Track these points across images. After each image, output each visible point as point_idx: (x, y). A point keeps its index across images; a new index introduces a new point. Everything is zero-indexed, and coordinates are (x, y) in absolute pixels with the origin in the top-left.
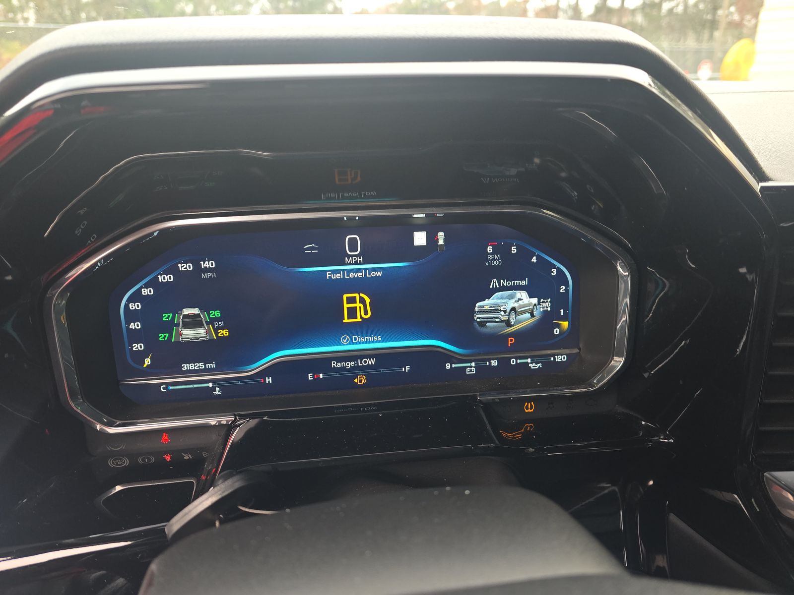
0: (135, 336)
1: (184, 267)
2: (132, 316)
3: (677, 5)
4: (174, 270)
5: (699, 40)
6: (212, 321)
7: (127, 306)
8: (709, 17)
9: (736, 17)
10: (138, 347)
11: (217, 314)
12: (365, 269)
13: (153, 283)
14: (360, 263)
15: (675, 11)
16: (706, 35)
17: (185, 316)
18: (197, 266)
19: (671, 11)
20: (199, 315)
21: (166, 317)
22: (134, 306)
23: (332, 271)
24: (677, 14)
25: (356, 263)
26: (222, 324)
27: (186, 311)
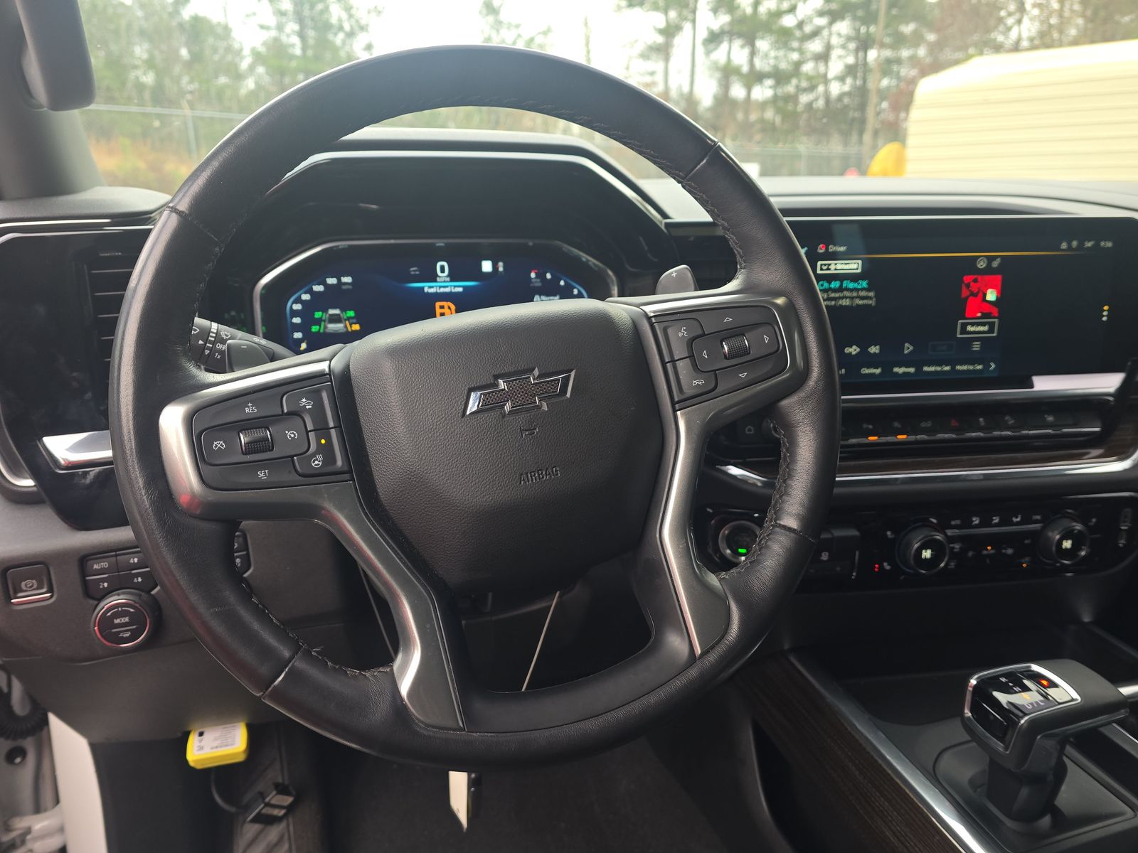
0: (297, 328)
1: (332, 281)
2: (295, 313)
3: (817, 99)
4: (324, 283)
5: (846, 144)
6: (349, 319)
7: (291, 306)
8: (857, 115)
9: (891, 117)
10: (298, 335)
11: (351, 313)
12: (451, 286)
13: (310, 291)
14: (447, 282)
15: (814, 106)
16: (854, 137)
17: (331, 315)
18: (339, 280)
19: (809, 106)
20: (339, 315)
21: (318, 315)
22: (297, 307)
23: (430, 288)
24: (818, 110)
25: (445, 281)
26: (354, 321)
27: (331, 312)
